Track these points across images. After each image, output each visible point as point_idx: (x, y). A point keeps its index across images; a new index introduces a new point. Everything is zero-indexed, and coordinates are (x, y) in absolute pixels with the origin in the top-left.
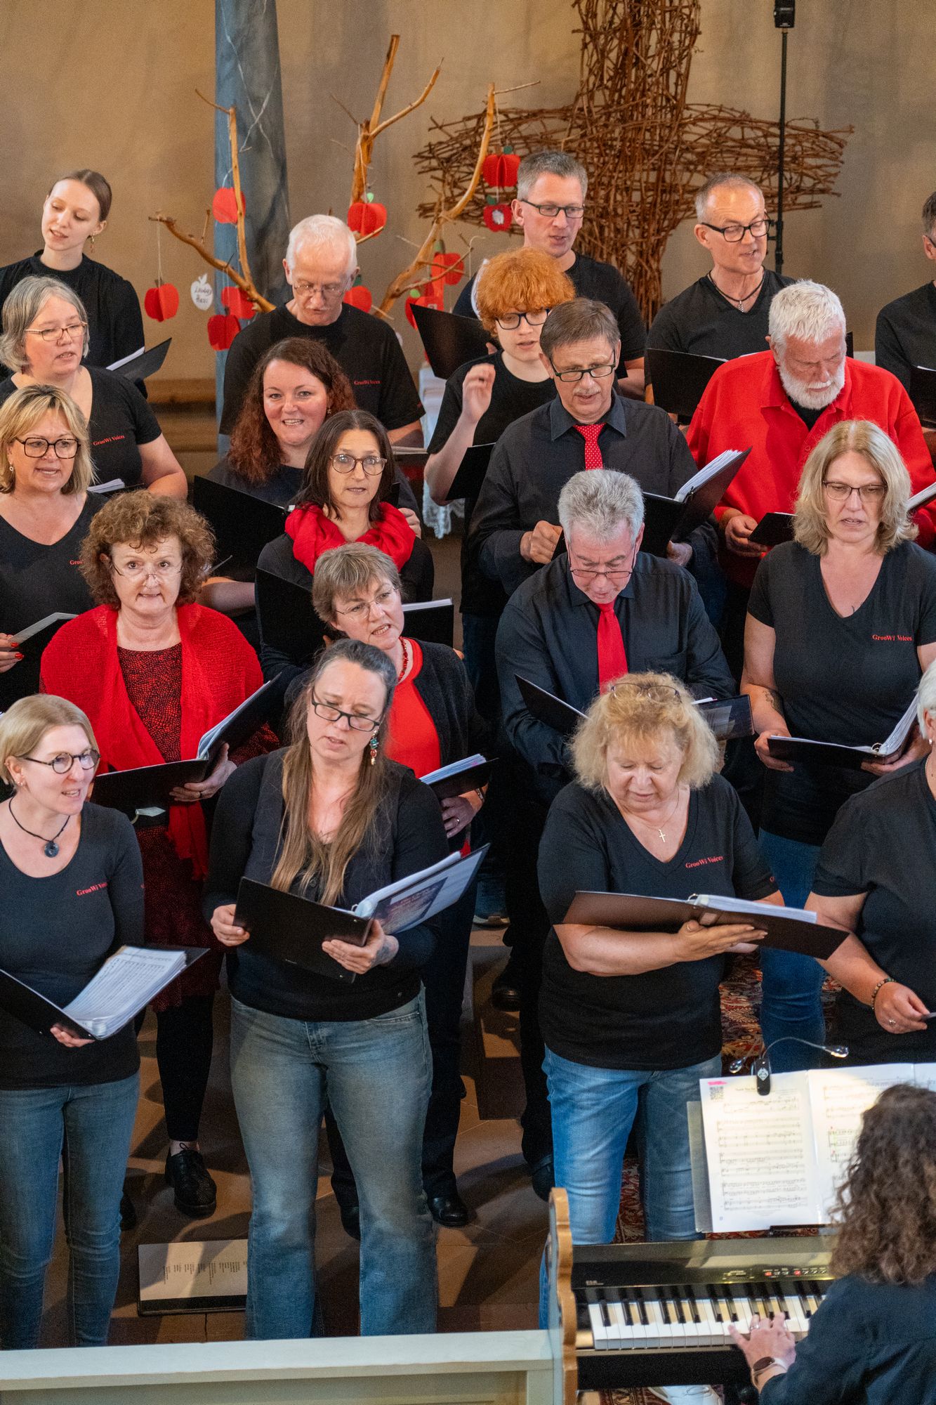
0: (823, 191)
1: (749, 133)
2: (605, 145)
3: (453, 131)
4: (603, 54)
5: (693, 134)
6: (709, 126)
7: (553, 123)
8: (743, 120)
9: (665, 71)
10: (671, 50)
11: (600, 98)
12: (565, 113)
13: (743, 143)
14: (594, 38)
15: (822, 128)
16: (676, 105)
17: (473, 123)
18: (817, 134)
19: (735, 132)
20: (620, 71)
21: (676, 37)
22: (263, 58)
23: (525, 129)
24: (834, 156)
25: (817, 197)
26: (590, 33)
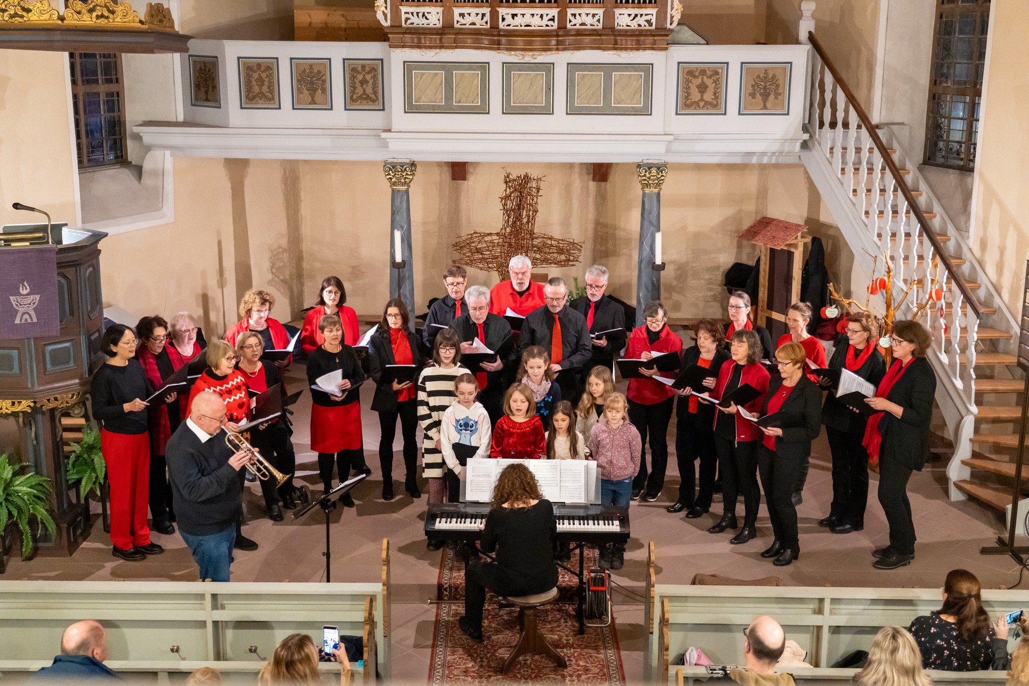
0: (577, 261)
1: (553, 242)
2: (510, 245)
3: (463, 238)
4: (509, 217)
5: (536, 242)
6: (541, 239)
7: (495, 237)
8: (551, 238)
9: (528, 222)
10: (529, 217)
11: (508, 230)
12: (498, 234)
13: (552, 245)
14: (507, 211)
15: (576, 242)
16: (531, 233)
17: (470, 236)
18: (574, 243)
19: (549, 242)
20: (514, 222)
21: (531, 212)
22: (405, 214)
23: (486, 239)
24: (580, 250)
25: (574, 263)
26: (506, 211)
